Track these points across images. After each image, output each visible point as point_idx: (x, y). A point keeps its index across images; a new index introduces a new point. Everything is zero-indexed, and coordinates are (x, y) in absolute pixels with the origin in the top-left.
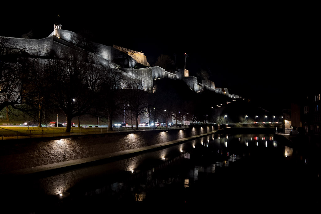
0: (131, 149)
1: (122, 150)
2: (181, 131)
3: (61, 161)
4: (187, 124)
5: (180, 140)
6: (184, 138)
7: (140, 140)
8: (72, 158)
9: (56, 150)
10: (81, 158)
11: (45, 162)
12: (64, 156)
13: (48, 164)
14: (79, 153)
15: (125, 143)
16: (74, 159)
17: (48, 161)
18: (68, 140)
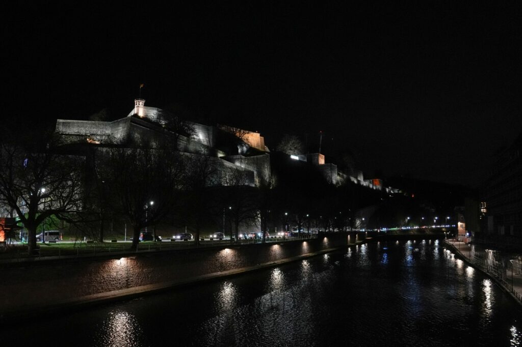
0: (225, 270)
1: (212, 272)
2: (305, 243)
3: (121, 288)
4: (314, 233)
5: (303, 255)
6: (309, 253)
7: (239, 257)
8: (137, 285)
9: (115, 274)
10: (151, 284)
11: (98, 289)
12: (126, 280)
13: (103, 292)
14: (148, 277)
15: (216, 262)
16: (140, 285)
17: (102, 288)
18: (131, 259)
